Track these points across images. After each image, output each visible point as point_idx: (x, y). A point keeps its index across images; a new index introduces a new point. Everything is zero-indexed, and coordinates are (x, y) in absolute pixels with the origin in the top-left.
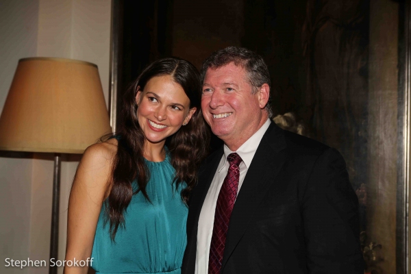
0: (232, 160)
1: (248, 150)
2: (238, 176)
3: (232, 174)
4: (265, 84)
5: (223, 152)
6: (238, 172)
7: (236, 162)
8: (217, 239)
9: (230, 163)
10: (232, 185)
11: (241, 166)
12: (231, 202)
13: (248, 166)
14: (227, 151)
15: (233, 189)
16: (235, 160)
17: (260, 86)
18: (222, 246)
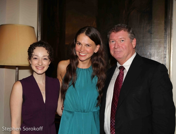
0: (121, 69)
1: (127, 65)
2: (123, 75)
3: (121, 74)
4: (135, 39)
5: (117, 66)
6: (123, 73)
7: (122, 69)
8: (115, 99)
9: (120, 70)
10: (121, 79)
11: (124, 71)
12: (120, 85)
13: (127, 71)
14: (119, 65)
15: (121, 80)
16: (122, 68)
17: (133, 39)
18: (117, 102)
